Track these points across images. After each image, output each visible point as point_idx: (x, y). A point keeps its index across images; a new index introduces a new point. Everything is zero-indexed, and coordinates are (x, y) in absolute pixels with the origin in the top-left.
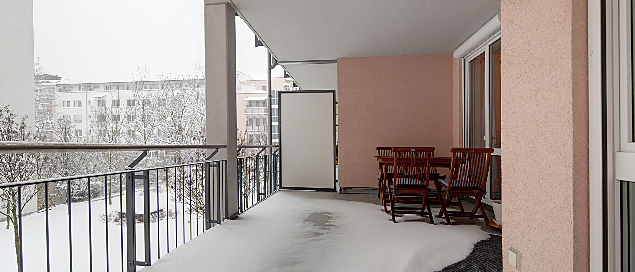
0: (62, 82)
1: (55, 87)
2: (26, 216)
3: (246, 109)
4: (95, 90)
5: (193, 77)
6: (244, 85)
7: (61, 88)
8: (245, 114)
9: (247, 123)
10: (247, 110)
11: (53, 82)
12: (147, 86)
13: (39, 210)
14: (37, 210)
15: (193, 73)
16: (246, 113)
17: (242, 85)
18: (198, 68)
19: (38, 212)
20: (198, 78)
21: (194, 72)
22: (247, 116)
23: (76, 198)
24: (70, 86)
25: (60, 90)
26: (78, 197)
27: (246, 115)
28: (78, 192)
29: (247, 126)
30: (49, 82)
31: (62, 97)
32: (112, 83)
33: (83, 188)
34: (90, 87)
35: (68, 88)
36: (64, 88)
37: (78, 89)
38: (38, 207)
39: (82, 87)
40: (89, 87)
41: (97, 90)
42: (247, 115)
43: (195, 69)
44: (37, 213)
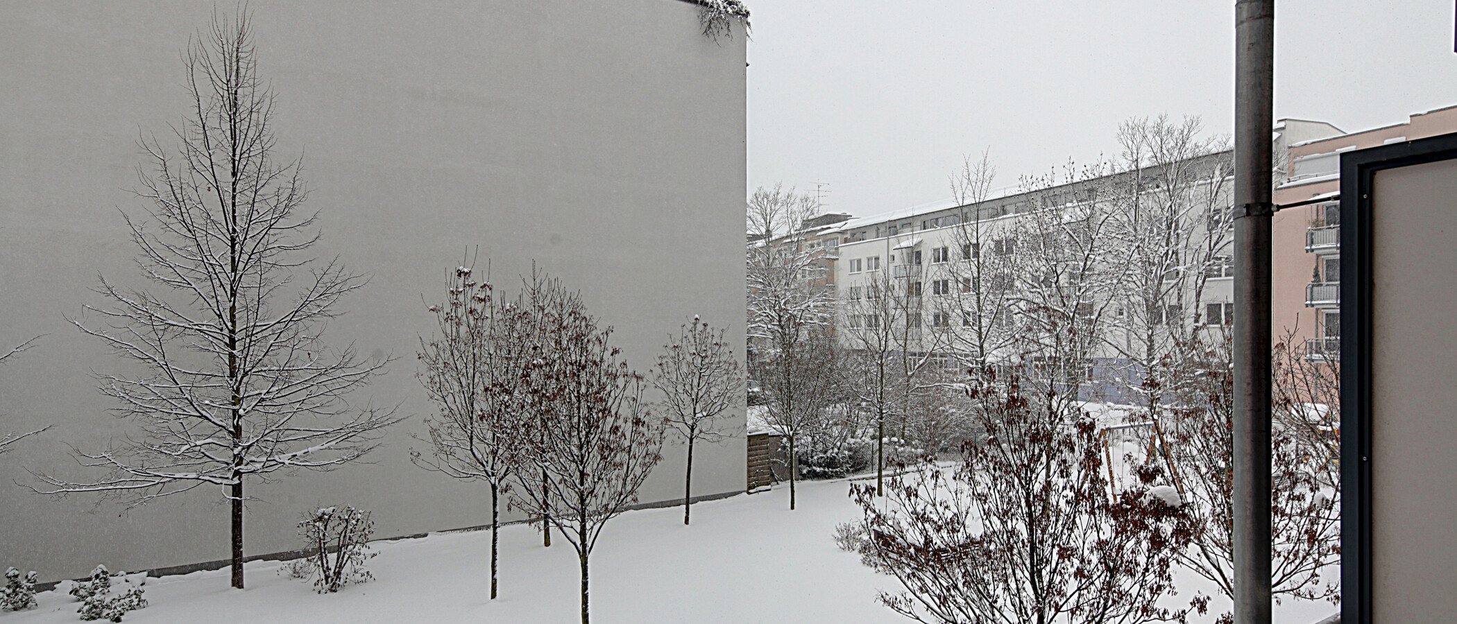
0: (850, 224)
1: (839, 236)
2: (729, 498)
3: (1312, 234)
4: (902, 232)
5: (1124, 165)
6: (1305, 157)
7: (848, 236)
8: (1308, 248)
9: (1316, 275)
10: (1318, 235)
11: (835, 227)
12: (1008, 208)
13: (750, 488)
14: (746, 489)
15: (1124, 155)
16: (1313, 247)
17: (1298, 159)
18: (1138, 137)
19: (749, 493)
20: (1137, 167)
21: (1127, 150)
22: (1318, 256)
23: (818, 469)
24: (863, 230)
25: (846, 241)
26: (822, 469)
27: (1312, 250)
28: (822, 458)
29: (1315, 289)
30: (829, 228)
31: (848, 252)
32: (933, 213)
33: (831, 451)
34: (896, 227)
35: (858, 234)
36: (853, 235)
37: (874, 234)
38: (749, 482)
39: (882, 229)
40: (893, 228)
41: (907, 231)
42: (1316, 252)
43: (1130, 143)
44: (746, 493)
